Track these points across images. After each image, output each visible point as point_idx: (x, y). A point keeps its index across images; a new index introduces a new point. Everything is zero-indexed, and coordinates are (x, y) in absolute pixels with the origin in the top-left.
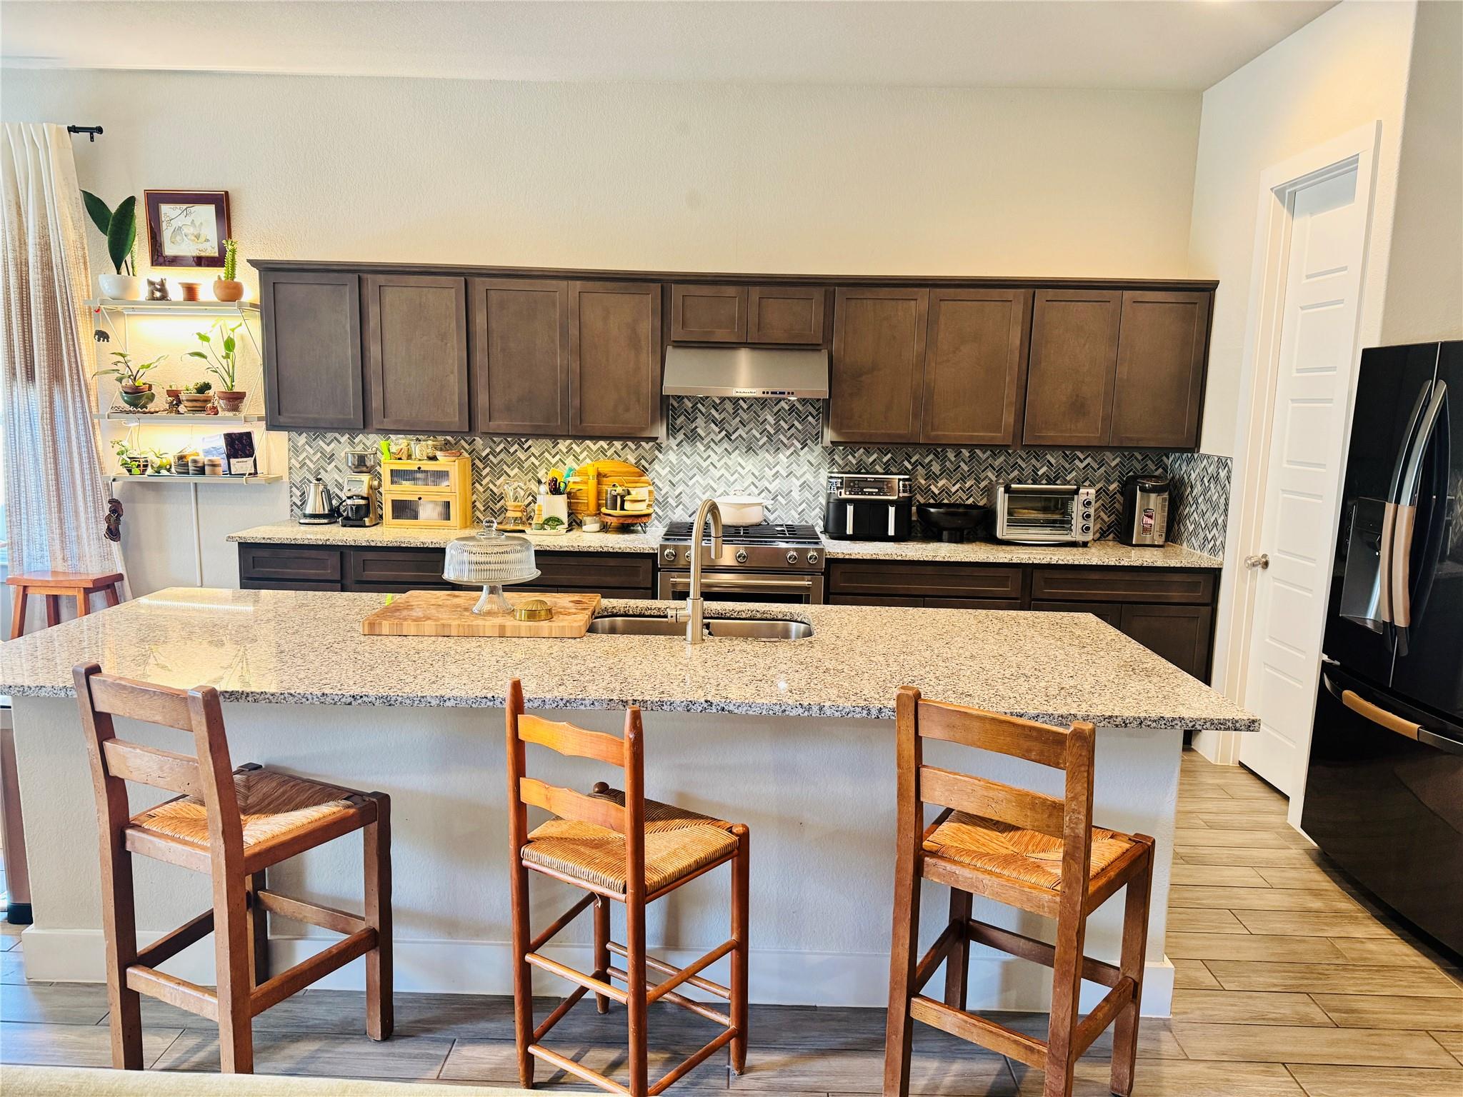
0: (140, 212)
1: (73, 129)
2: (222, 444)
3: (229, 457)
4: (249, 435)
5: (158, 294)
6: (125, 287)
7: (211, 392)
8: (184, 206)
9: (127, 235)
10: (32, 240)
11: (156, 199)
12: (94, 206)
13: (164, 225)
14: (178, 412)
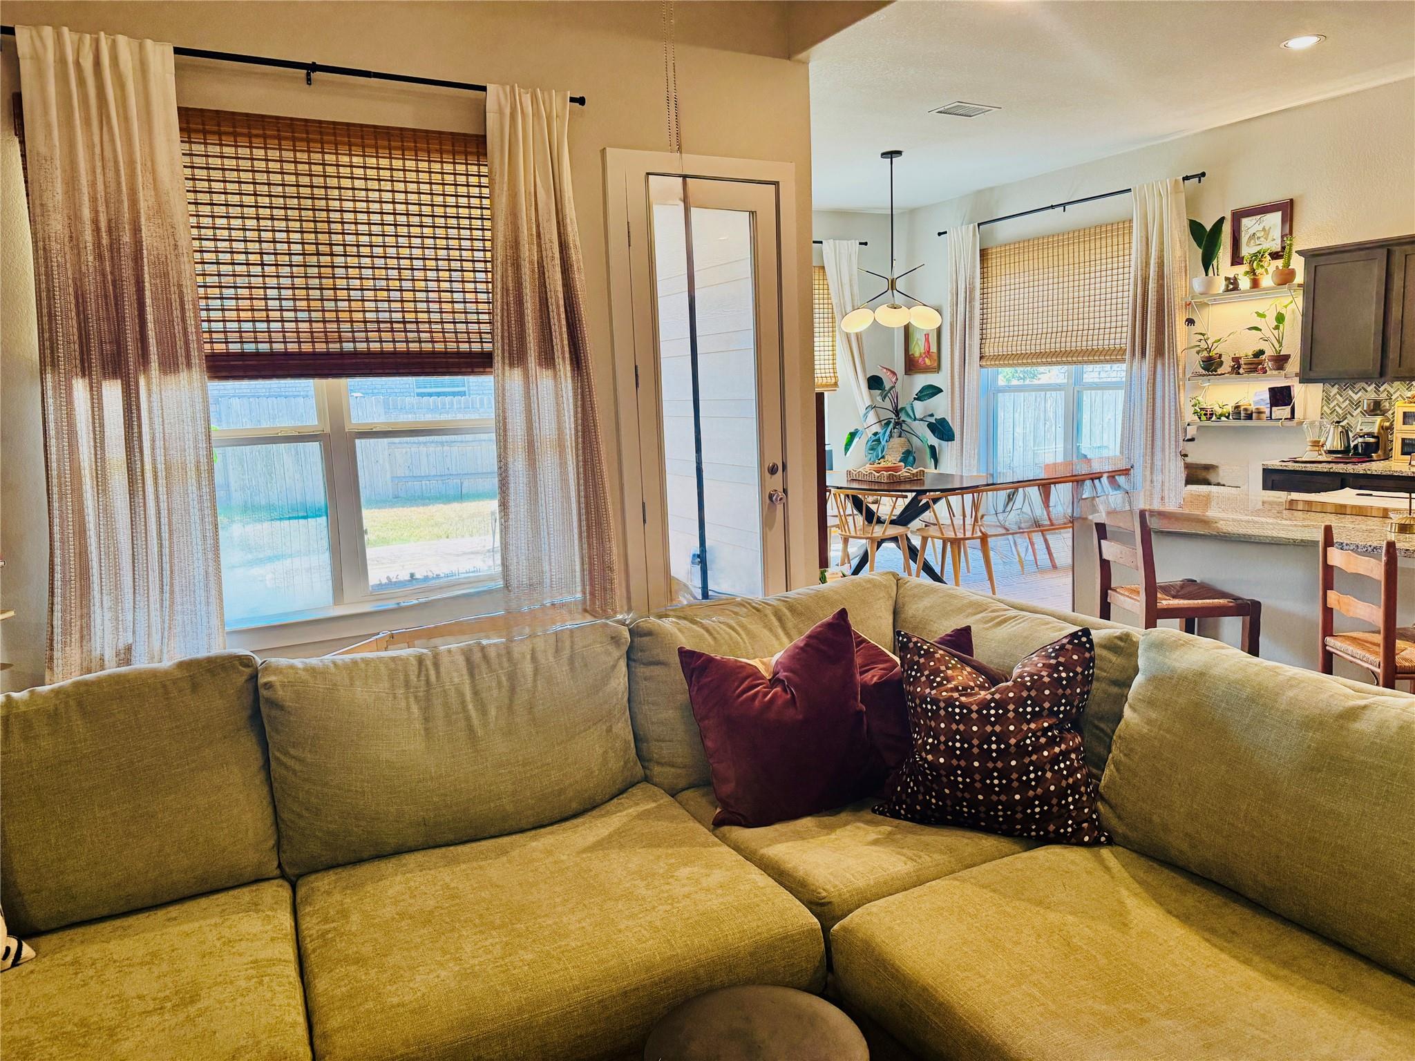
0: (1227, 229)
1: (1186, 178)
2: (1267, 396)
3: (1272, 406)
4: (1288, 388)
5: (1231, 287)
6: (1209, 284)
7: (1263, 357)
8: (1258, 217)
9: (1216, 246)
10: (1153, 262)
11: (1238, 216)
12: (1196, 229)
13: (1243, 234)
14: (1239, 374)
